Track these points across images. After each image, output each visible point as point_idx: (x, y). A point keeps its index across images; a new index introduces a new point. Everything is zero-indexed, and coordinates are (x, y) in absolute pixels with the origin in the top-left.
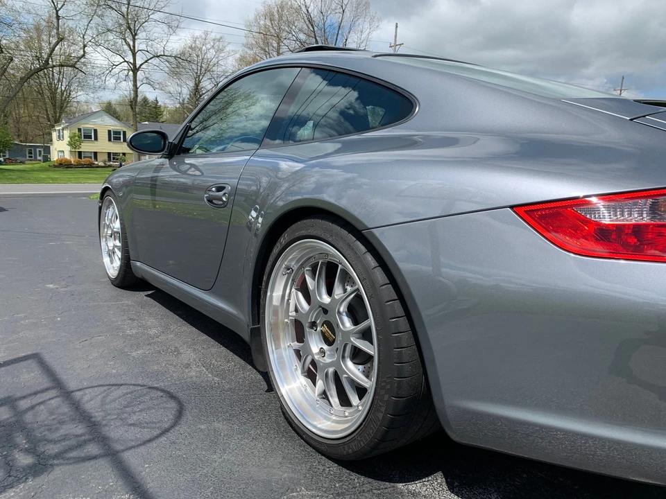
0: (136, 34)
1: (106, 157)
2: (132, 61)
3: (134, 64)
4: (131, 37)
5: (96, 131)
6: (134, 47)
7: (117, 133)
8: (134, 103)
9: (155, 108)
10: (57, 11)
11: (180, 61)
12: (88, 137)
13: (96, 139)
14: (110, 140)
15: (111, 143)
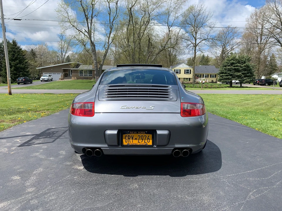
0: (197, 32)
1: (183, 80)
2: (195, 43)
3: (195, 44)
4: (195, 34)
5: (180, 70)
6: (196, 37)
7: (188, 70)
8: (194, 59)
9: (207, 59)
10: (169, 29)
11: (214, 40)
12: (177, 72)
13: (180, 73)
14: (185, 73)
15: (185, 74)
